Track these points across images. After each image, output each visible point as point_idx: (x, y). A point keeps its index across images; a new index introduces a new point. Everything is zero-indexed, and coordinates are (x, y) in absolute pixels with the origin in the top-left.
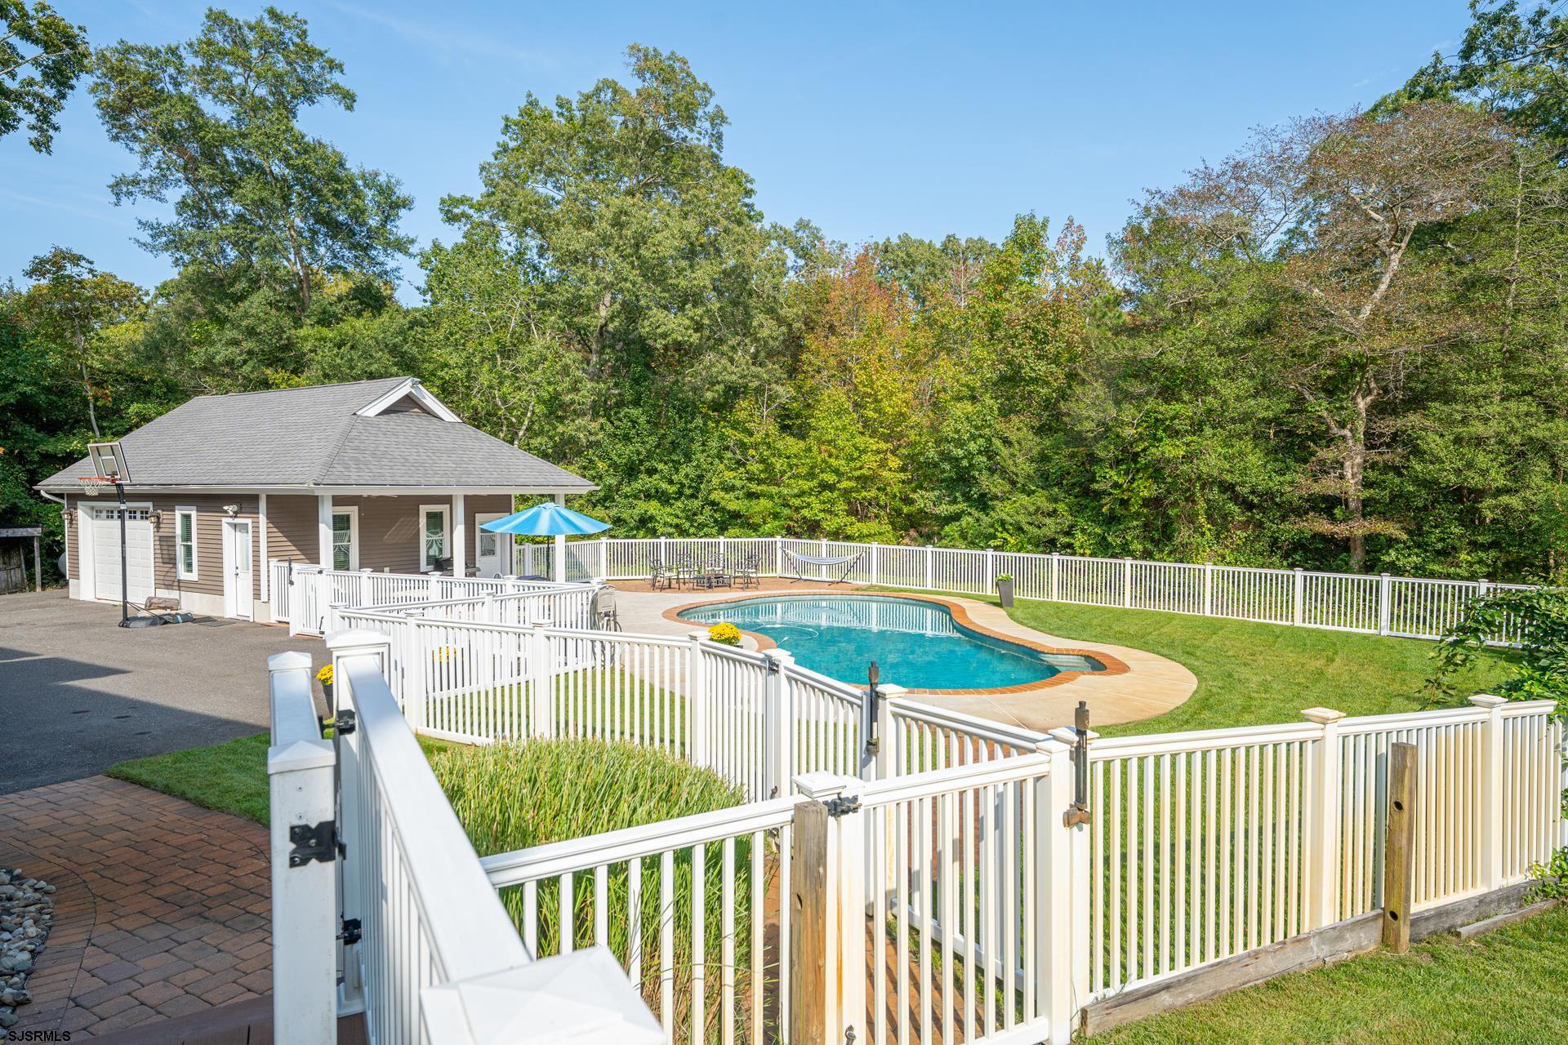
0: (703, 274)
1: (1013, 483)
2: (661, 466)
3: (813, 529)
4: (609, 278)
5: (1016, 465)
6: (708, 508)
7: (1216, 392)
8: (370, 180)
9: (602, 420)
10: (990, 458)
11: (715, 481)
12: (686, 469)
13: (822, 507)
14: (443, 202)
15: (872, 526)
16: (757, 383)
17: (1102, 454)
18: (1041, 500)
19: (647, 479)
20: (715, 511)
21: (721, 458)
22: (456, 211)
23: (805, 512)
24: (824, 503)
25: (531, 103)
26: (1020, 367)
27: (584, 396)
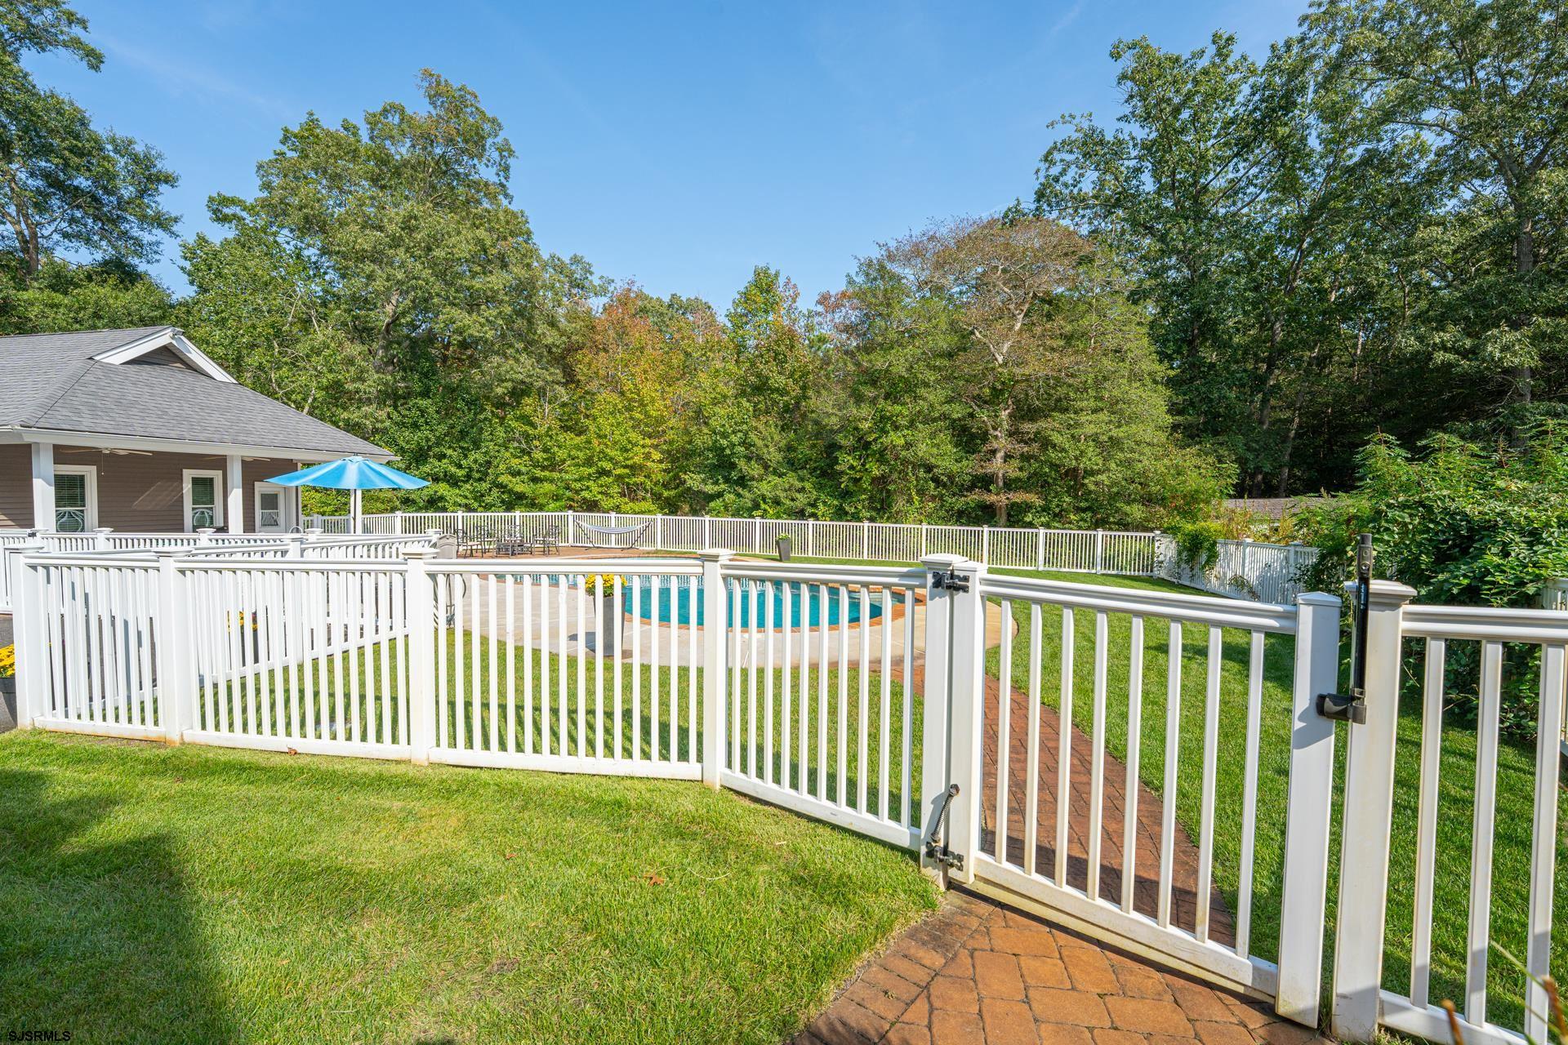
0: (497, 280)
1: (766, 467)
2: (449, 452)
3: (592, 506)
4: (400, 276)
5: (769, 453)
6: (495, 490)
7: (924, 399)
8: (124, 147)
9: (389, 410)
10: (747, 449)
11: (502, 467)
12: (473, 456)
13: (600, 490)
14: (211, 200)
15: (644, 505)
16: (541, 383)
17: (843, 442)
18: (792, 479)
19: (437, 463)
20: (503, 493)
21: (507, 449)
22: (226, 211)
23: (585, 494)
24: (602, 486)
25: (312, 121)
26: (768, 378)
27: (370, 386)
